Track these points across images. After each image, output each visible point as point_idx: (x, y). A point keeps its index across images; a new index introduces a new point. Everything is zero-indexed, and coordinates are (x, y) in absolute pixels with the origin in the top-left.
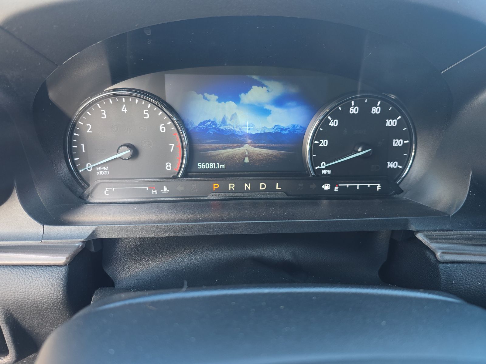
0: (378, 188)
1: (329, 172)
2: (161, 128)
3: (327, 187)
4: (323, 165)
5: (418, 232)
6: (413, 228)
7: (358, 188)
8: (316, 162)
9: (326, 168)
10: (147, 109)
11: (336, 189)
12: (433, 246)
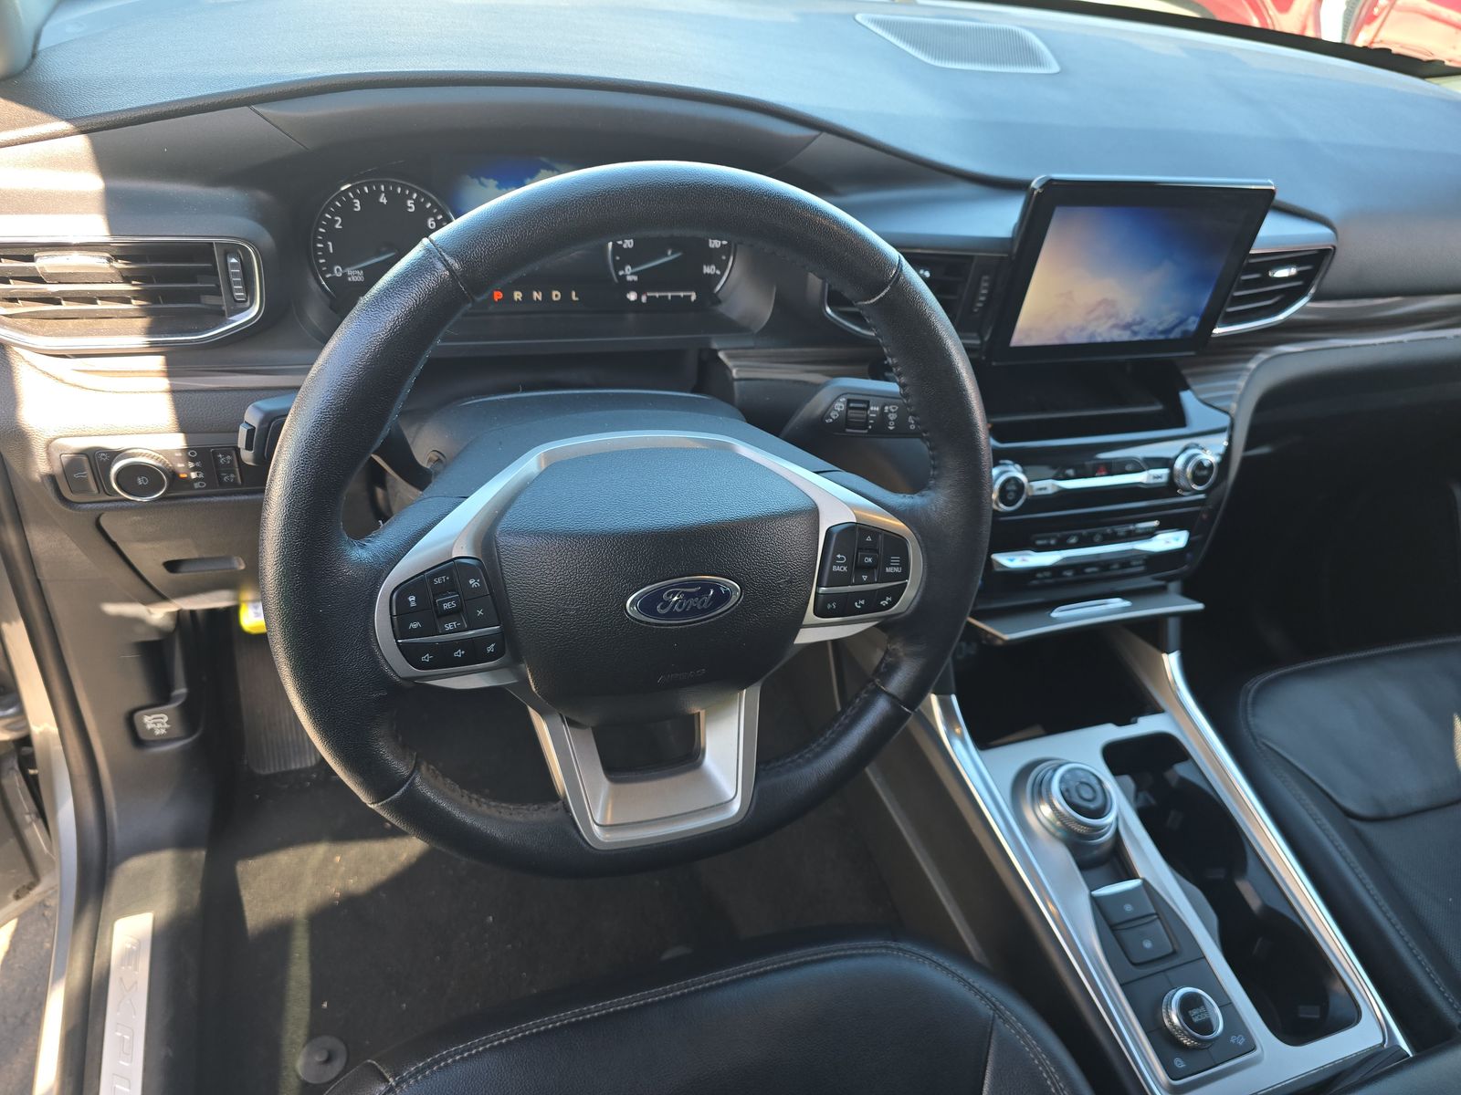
0: (694, 297)
1: (635, 278)
2: (430, 223)
3: (632, 296)
4: (628, 269)
5: (720, 350)
6: (715, 346)
7: (670, 298)
8: (619, 266)
9: (632, 274)
10: (411, 199)
11: (644, 299)
12: (729, 363)
